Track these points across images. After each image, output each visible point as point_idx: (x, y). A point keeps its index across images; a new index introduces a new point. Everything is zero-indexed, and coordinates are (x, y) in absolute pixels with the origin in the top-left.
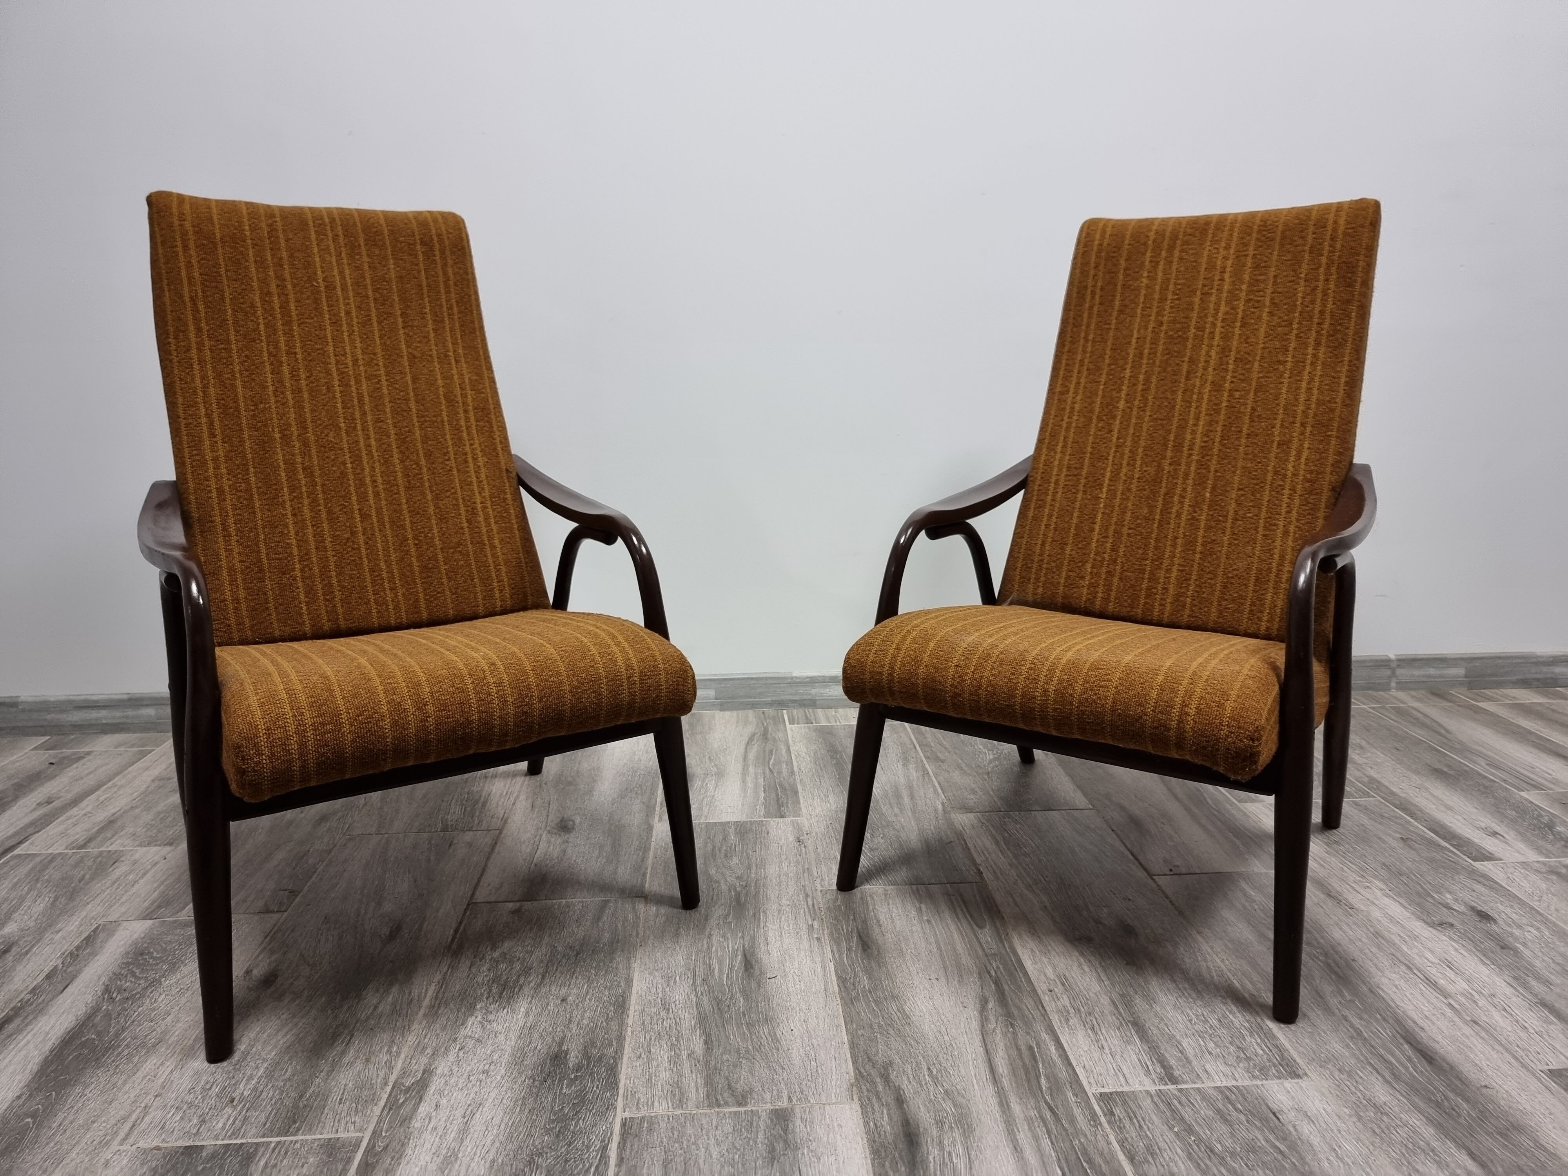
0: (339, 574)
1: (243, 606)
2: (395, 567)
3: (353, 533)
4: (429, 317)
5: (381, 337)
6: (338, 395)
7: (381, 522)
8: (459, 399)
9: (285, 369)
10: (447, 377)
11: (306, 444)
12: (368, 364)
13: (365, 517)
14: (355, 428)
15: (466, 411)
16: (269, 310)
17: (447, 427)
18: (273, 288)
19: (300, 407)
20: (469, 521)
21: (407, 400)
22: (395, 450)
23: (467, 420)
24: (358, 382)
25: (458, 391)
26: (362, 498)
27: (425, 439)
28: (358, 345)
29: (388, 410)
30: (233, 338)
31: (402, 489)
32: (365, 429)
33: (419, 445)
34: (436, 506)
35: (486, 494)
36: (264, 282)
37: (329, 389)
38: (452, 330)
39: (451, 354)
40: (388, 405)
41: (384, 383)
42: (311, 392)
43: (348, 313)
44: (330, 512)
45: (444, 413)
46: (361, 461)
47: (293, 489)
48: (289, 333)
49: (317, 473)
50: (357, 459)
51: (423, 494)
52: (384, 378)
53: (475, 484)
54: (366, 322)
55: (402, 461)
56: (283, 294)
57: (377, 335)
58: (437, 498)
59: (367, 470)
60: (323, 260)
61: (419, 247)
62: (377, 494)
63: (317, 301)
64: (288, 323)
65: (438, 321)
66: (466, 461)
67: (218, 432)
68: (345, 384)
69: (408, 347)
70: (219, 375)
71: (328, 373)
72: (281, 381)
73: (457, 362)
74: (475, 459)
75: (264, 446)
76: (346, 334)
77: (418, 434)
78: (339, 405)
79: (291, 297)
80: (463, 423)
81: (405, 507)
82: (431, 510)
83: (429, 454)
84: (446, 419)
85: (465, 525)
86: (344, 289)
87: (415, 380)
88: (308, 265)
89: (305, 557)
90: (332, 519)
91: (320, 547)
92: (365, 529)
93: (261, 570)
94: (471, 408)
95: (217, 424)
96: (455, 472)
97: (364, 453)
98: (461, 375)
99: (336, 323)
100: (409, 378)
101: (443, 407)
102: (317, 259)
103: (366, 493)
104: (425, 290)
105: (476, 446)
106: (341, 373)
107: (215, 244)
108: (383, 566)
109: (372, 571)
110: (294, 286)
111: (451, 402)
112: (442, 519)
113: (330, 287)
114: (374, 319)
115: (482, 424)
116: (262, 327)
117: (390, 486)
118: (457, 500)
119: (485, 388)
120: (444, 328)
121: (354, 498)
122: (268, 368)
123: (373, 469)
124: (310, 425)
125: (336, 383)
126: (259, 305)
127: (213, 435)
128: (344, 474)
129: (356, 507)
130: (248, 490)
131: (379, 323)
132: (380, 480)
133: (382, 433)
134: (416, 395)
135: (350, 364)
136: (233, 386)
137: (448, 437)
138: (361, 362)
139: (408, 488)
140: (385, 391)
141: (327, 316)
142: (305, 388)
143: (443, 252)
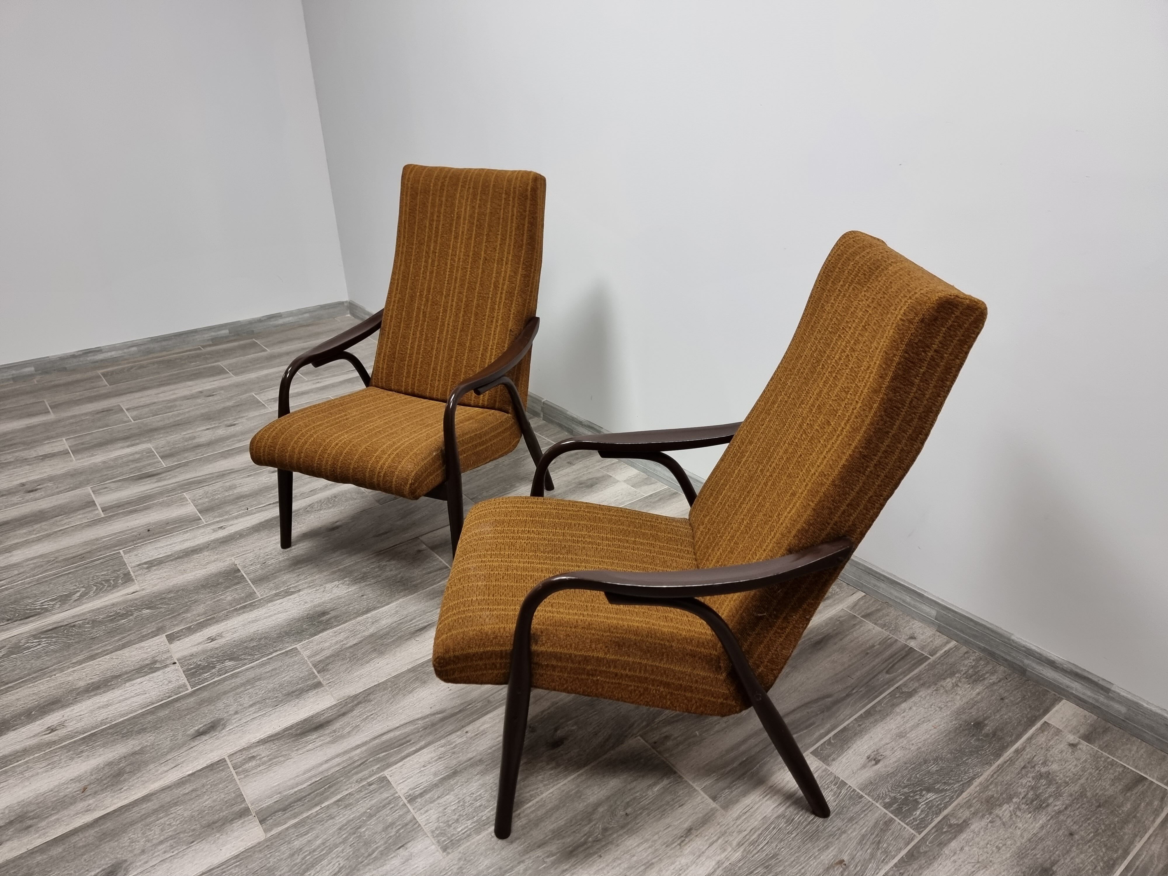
0: (421, 367)
1: (385, 371)
2: (443, 370)
3: (432, 349)
4: (499, 237)
5: (474, 247)
6: (447, 276)
7: (445, 347)
8: (500, 286)
9: (430, 261)
10: (499, 273)
11: (427, 300)
12: (464, 261)
13: (439, 342)
14: (449, 295)
15: (501, 293)
16: (431, 230)
17: (490, 301)
18: (435, 218)
19: (430, 281)
20: (482, 355)
21: (476, 283)
22: (462, 310)
23: (501, 298)
24: (457, 270)
25: (501, 281)
26: (441, 332)
27: (478, 305)
28: (463, 250)
29: (466, 288)
30: (415, 242)
31: (459, 331)
32: (453, 296)
33: (474, 309)
34: (470, 343)
35: (496, 342)
36: (432, 214)
37: (444, 273)
38: (509, 245)
39: (505, 259)
40: (467, 285)
41: (469, 273)
42: (437, 273)
43: (463, 232)
44: (427, 336)
45: (491, 293)
46: (446, 313)
47: (417, 321)
48: (436, 242)
49: (427, 316)
50: (445, 311)
51: (467, 335)
52: (469, 270)
53: (492, 335)
54: (470, 238)
55: (463, 316)
56: (438, 221)
57: (472, 245)
58: (472, 339)
59: (448, 318)
60: (459, 201)
61: (504, 196)
62: (448, 331)
63: (451, 225)
64: (436, 236)
65: (503, 239)
66: (492, 321)
67: (399, 288)
68: (451, 272)
69: (485, 253)
70: (406, 260)
71: (446, 265)
72: (427, 267)
73: (506, 264)
74: (497, 321)
75: (412, 298)
76: (459, 244)
77: (475, 302)
78: (446, 282)
79: (441, 223)
80: (498, 300)
81: (457, 340)
82: (468, 344)
83: (476, 314)
84: (491, 296)
85: (480, 356)
86: (465, 219)
87: (483, 272)
88: (453, 205)
89: (410, 356)
90: (426, 340)
91: (418, 353)
92: (437, 348)
93: (394, 358)
94: (504, 292)
95: (400, 284)
96: (485, 327)
97: (449, 308)
98: (506, 272)
99: (456, 238)
100: (480, 271)
101: (491, 290)
102: (457, 202)
103: (443, 330)
104: (501, 220)
105: (500, 314)
106: (451, 265)
107: (417, 194)
108: (439, 368)
109: (434, 369)
110: (444, 216)
111: (496, 287)
112: (470, 351)
113: (459, 218)
114: (473, 236)
115: (507, 301)
116: (426, 237)
117: (455, 327)
118: (480, 342)
119: (516, 280)
120: (505, 243)
121: (438, 331)
122: (424, 260)
123: (450, 317)
124: (432, 291)
125: (448, 270)
126: (427, 226)
127: (397, 290)
128: (438, 318)
129: (437, 336)
130: (401, 319)
131: (476, 238)
132: (451, 324)
133: (460, 300)
134: (481, 281)
135: (457, 260)
136: (410, 266)
137: (488, 307)
138: (461, 260)
139: (461, 331)
140: (467, 277)
141: (453, 234)
142: (435, 271)
143: (514, 199)
